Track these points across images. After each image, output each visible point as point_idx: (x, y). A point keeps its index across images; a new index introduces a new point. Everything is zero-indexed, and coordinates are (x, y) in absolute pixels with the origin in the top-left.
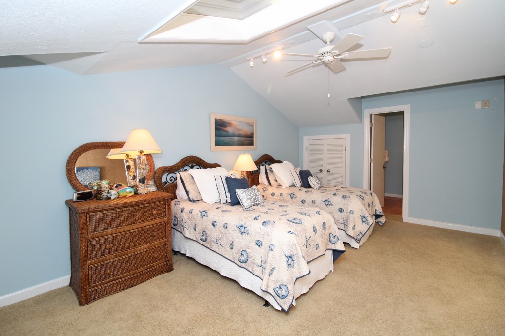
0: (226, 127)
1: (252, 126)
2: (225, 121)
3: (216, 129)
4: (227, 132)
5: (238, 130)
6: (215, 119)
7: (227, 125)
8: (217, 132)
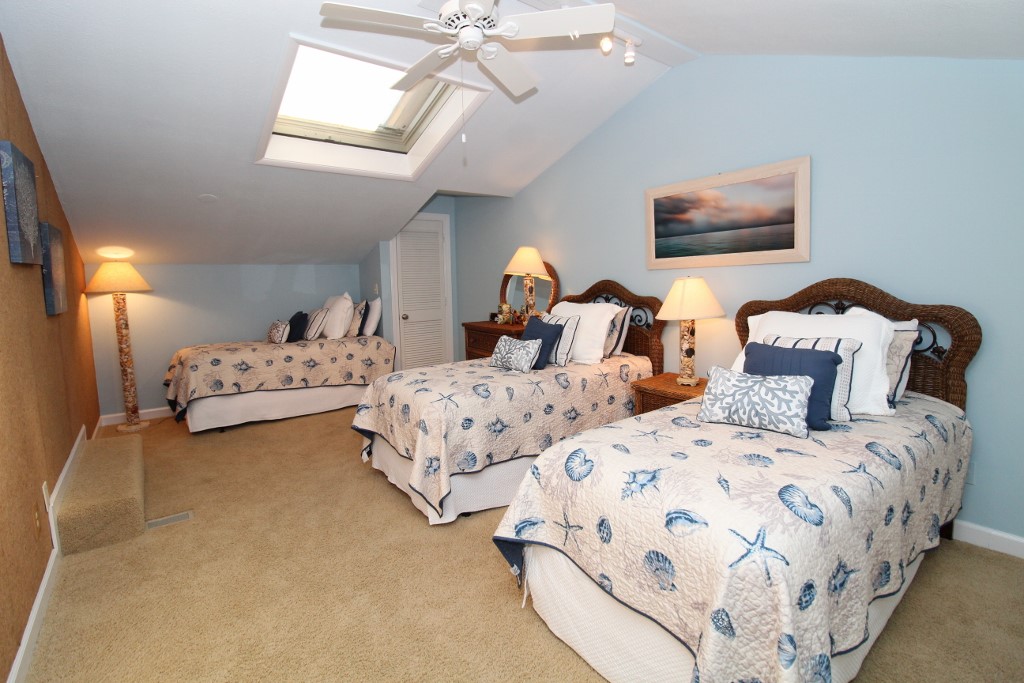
0: (684, 211)
1: (788, 183)
2: (683, 196)
3: (658, 222)
4: (688, 222)
5: (725, 210)
6: (655, 200)
7: (687, 205)
8: (661, 229)
